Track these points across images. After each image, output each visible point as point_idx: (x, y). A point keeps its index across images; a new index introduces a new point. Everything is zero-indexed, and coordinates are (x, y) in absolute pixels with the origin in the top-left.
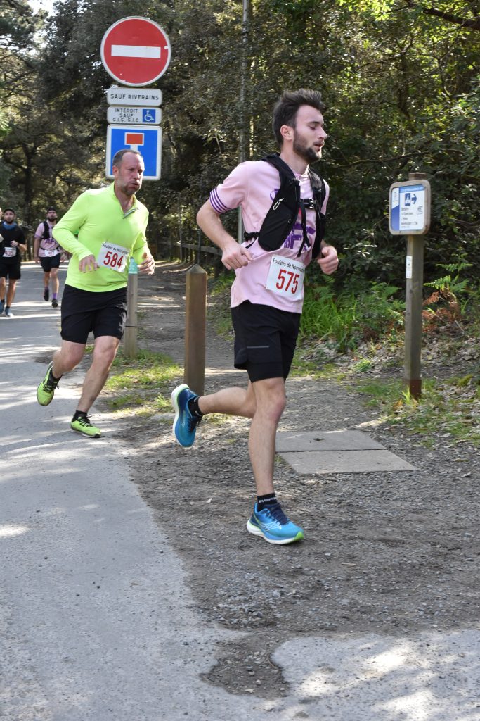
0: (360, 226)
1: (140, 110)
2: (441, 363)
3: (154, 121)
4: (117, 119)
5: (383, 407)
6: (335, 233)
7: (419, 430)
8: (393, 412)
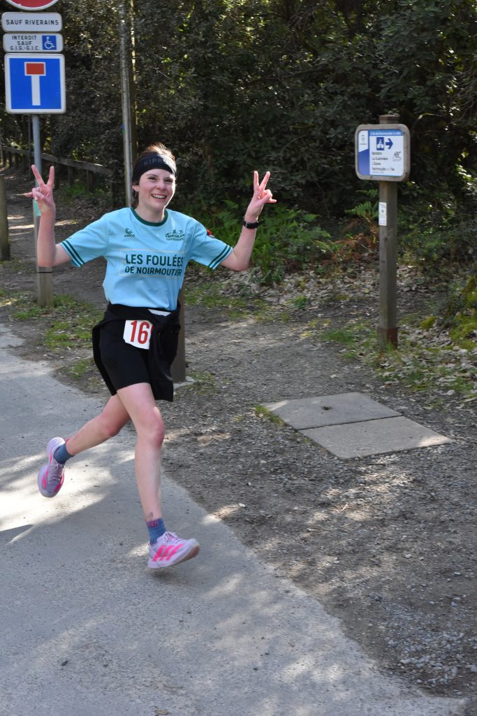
0: (254, 146)
1: (39, 37)
3: (55, 48)
4: (14, 48)
5: (364, 360)
6: (231, 155)
7: (419, 387)
8: (377, 365)
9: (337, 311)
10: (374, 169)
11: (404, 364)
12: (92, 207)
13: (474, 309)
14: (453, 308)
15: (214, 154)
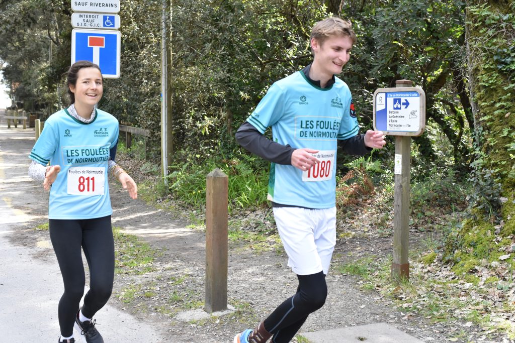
1: (101, 16)
2: (378, 235)
3: (113, 26)
4: (80, 24)
5: (382, 291)
7: (438, 319)
8: (396, 298)
9: (343, 247)
10: (390, 125)
11: (419, 295)
12: (129, 160)
13: (472, 248)
14: (452, 246)
15: (233, 118)
